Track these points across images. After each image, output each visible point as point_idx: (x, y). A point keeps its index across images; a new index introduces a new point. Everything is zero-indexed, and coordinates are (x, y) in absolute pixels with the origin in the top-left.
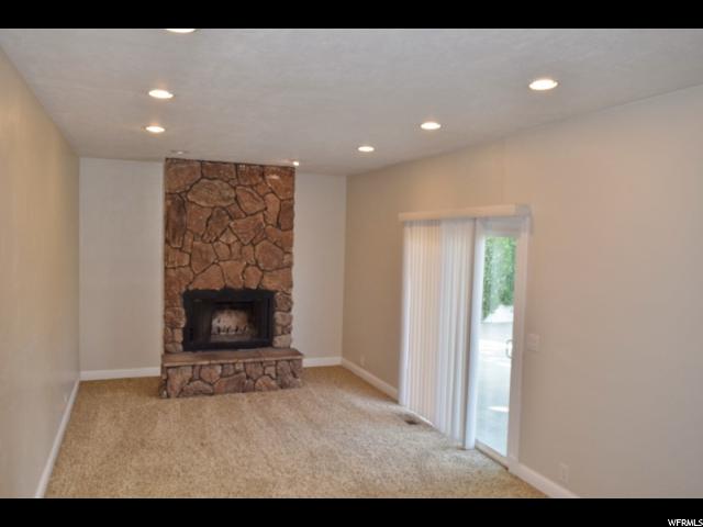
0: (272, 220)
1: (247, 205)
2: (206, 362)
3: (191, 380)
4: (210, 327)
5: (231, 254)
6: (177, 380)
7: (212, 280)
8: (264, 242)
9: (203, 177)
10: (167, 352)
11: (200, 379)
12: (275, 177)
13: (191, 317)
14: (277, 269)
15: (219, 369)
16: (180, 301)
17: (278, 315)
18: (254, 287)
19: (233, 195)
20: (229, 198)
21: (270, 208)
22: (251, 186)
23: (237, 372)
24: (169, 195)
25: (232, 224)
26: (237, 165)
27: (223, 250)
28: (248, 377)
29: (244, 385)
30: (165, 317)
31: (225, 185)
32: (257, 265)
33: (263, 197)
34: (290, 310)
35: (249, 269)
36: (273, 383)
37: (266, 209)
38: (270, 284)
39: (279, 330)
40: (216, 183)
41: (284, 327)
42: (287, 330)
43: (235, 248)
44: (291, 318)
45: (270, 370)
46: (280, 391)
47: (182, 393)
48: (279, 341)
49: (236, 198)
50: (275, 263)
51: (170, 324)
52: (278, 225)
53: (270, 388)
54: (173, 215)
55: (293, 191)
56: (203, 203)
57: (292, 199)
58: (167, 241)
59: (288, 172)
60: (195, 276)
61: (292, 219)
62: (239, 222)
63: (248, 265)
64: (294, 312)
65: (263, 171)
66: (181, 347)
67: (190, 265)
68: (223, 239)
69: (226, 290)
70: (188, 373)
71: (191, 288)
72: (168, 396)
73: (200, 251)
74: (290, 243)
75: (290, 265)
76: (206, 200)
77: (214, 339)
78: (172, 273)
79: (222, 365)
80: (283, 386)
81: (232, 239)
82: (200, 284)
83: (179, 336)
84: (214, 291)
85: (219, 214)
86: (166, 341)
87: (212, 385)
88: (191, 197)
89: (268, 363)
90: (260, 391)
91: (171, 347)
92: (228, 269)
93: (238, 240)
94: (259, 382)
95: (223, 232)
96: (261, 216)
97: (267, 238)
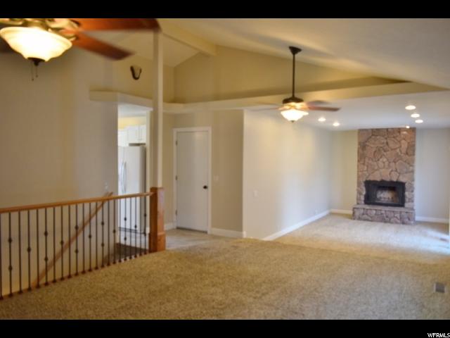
0: (404, 151)
1: (392, 145)
2: (370, 208)
3: (363, 214)
4: (375, 196)
5: (384, 166)
6: (357, 213)
7: (377, 177)
8: (400, 161)
9: (373, 135)
11: (367, 214)
12: (405, 133)
13: (368, 190)
14: (406, 173)
15: (374, 212)
16: (363, 184)
17: (407, 193)
18: (395, 180)
19: (385, 141)
20: (383, 143)
21: (403, 146)
22: (394, 137)
23: (382, 214)
24: (360, 143)
25: (385, 154)
26: (387, 129)
27: (381, 164)
28: (387, 217)
29: (385, 220)
30: (358, 190)
31: (382, 138)
32: (396, 171)
33: (400, 142)
34: (412, 191)
35: (393, 173)
36: (399, 221)
37: (401, 147)
38: (402, 179)
39: (407, 200)
40: (378, 137)
41: (409, 199)
42: (412, 200)
43: (387, 163)
44: (413, 196)
45: (398, 215)
46: (401, 225)
47: (359, 219)
48: (407, 205)
49: (387, 143)
50: (405, 170)
51: (360, 193)
52: (407, 153)
53: (396, 223)
54: (361, 151)
55: (415, 138)
56: (372, 146)
57: (414, 141)
58: (359, 161)
60: (369, 175)
61: (414, 151)
62: (389, 153)
63: (392, 171)
65: (399, 130)
66: (363, 202)
67: (367, 170)
68: (381, 160)
69: (382, 181)
70: (362, 211)
71: (368, 179)
72: (355, 219)
73: (371, 165)
74: (413, 161)
75: (413, 171)
76: (373, 144)
77: (377, 201)
78: (360, 173)
79: (376, 210)
80: (403, 223)
81: (385, 160)
82: (371, 178)
83: (363, 198)
84: (377, 182)
85: (379, 150)
86: (357, 199)
87: (371, 217)
88: (367, 143)
89: (397, 212)
90: (392, 223)
91: (359, 202)
92: (383, 172)
93: (388, 160)
94: (392, 220)
95: (381, 157)
96: (398, 150)
97: (401, 159)
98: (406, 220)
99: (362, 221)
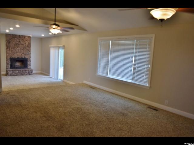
0: (27, 45)
1: (22, 43)
2: (15, 70)
3: (12, 73)
4: (15, 65)
5: (19, 52)
6: (10, 73)
7: (16, 56)
8: (25, 50)
9: (13, 37)
10: (7, 69)
11: (14, 73)
12: (27, 38)
13: (12, 62)
14: (28, 54)
15: (17, 71)
16: (9, 60)
17: (28, 63)
18: (23, 57)
20: (18, 41)
21: (26, 43)
22: (23, 39)
23: (21, 72)
24: (7, 40)
25: (19, 46)
26: (19, 35)
27: (17, 51)
29: (23, 74)
30: (6, 62)
31: (18, 39)
32: (24, 53)
33: (25, 41)
34: (30, 62)
35: (23, 54)
36: (28, 74)
38: (26, 57)
39: (28, 65)
40: (16, 38)
41: (29, 65)
42: (30, 65)
43: (20, 50)
45: (27, 72)
46: (29, 76)
47: (11, 75)
48: (29, 67)
49: (20, 41)
50: (27, 53)
51: (7, 64)
52: (28, 47)
53: (27, 75)
54: (7, 44)
55: (30, 40)
56: (13, 42)
57: (30, 42)
58: (6, 49)
59: (29, 37)
60: (12, 55)
61: (30, 45)
62: (20, 46)
64: (31, 62)
65: (25, 37)
67: (11, 53)
68: (17, 49)
69: (18, 58)
70: (12, 72)
71: (11, 57)
72: (8, 76)
73: (13, 51)
74: (30, 50)
75: (30, 54)
76: (14, 42)
77: (16, 67)
78: (7, 54)
79: (18, 71)
80: (30, 74)
81: (19, 49)
82: (13, 57)
83: (9, 66)
84: (16, 58)
85: (16, 44)
86: (7, 67)
87: (16, 74)
88: (11, 41)
89: (27, 71)
90: (25, 75)
91: (8, 68)
92: (18, 54)
93: (20, 49)
94: (25, 74)
95: (17, 47)
96: (24, 45)
97: (26, 49)
98: (30, 73)
99: (12, 76)
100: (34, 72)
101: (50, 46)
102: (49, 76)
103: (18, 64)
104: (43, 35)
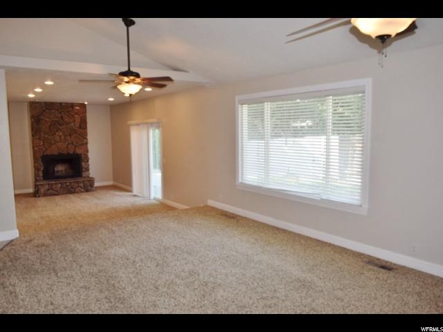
0: (77, 125)
1: (66, 120)
2: (54, 182)
3: (48, 190)
4: (54, 170)
5: (61, 140)
6: (42, 190)
7: (54, 150)
8: (75, 135)
9: (47, 109)
10: (36, 180)
11: (52, 189)
12: (78, 108)
13: (45, 166)
14: (81, 145)
15: (60, 185)
16: (40, 160)
17: (83, 164)
18: (72, 152)
19: (60, 115)
20: (58, 117)
21: (77, 120)
22: (68, 112)
23: (67, 186)
24: (32, 117)
25: (61, 128)
26: (61, 103)
27: (57, 138)
28: (72, 188)
29: (71, 191)
30: (35, 166)
31: (57, 112)
32: (72, 143)
33: (73, 116)
34: (88, 161)
35: (70, 146)
36: (83, 190)
37: (75, 121)
38: (79, 151)
39: (84, 170)
40: (53, 111)
41: (86, 169)
42: (87, 169)
43: (63, 137)
44: (89, 165)
45: (82, 185)
46: (86, 193)
47: (45, 195)
48: (84, 174)
49: (62, 117)
50: (80, 143)
51: (36, 169)
52: (80, 127)
53: (82, 192)
54: (35, 125)
55: (85, 112)
56: (47, 120)
57: (86, 116)
58: (33, 136)
59: (83, 106)
60: (46, 149)
61: (86, 125)
62: (64, 127)
63: (68, 144)
64: (90, 162)
65: (72, 105)
66: (42, 178)
67: (44, 145)
68: (57, 134)
69: (60, 154)
70: (47, 187)
71: (45, 154)
72: (39, 197)
73: (48, 139)
74: (86, 134)
75: (87, 143)
76: (48, 118)
77: (56, 174)
78: (36, 148)
80: (87, 191)
81: (61, 134)
82: (49, 152)
83: (41, 174)
84: (54, 155)
85: (54, 124)
86: (35, 176)
87: (57, 191)
88: (42, 117)
89: (80, 182)
90: (78, 193)
91: (38, 178)
92: (60, 146)
93: (64, 134)
94: (77, 189)
95: (57, 131)
96: (72, 124)
97: (76, 132)
98: (89, 187)
99: (48, 198)
100: (96, 184)
101: (129, 122)
102: (130, 191)
103: (60, 168)
104: (111, 99)
